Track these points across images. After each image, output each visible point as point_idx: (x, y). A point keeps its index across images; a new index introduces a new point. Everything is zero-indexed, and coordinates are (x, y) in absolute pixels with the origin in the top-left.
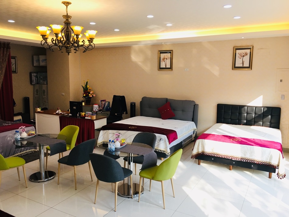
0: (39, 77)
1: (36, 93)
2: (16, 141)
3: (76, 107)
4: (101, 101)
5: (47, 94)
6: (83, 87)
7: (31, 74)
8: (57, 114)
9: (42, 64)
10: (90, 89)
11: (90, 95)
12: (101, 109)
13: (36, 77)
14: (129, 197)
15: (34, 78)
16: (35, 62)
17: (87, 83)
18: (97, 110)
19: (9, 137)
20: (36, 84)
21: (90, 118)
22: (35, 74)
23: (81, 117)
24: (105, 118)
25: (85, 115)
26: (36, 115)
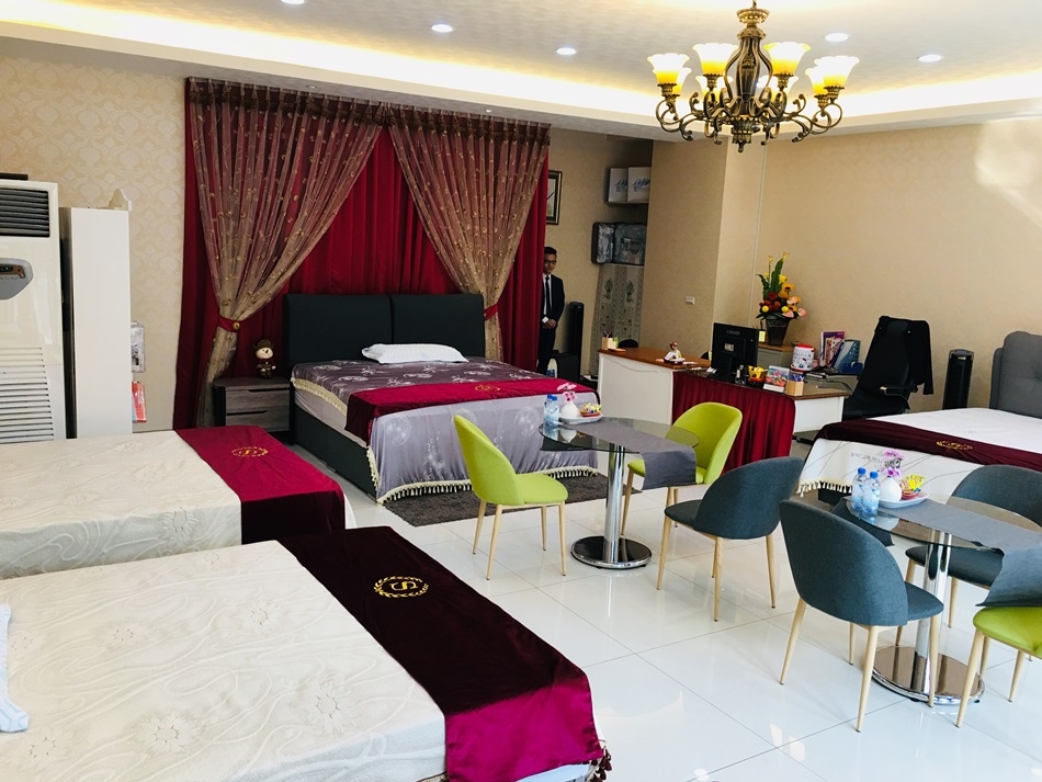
0: (618, 240)
1: (604, 292)
2: (547, 426)
3: (734, 345)
4: (827, 335)
5: (640, 298)
6: (763, 280)
7: (598, 229)
8: (669, 364)
9: (634, 196)
10: (788, 288)
11: (785, 308)
12: (823, 364)
13: (613, 238)
14: (915, 696)
15: (604, 244)
16: (612, 188)
17: (780, 264)
18: (806, 368)
19: (526, 414)
20: (607, 262)
21: (781, 390)
22: (609, 229)
23: (748, 383)
24: (838, 395)
25: (764, 375)
26: (603, 358)
